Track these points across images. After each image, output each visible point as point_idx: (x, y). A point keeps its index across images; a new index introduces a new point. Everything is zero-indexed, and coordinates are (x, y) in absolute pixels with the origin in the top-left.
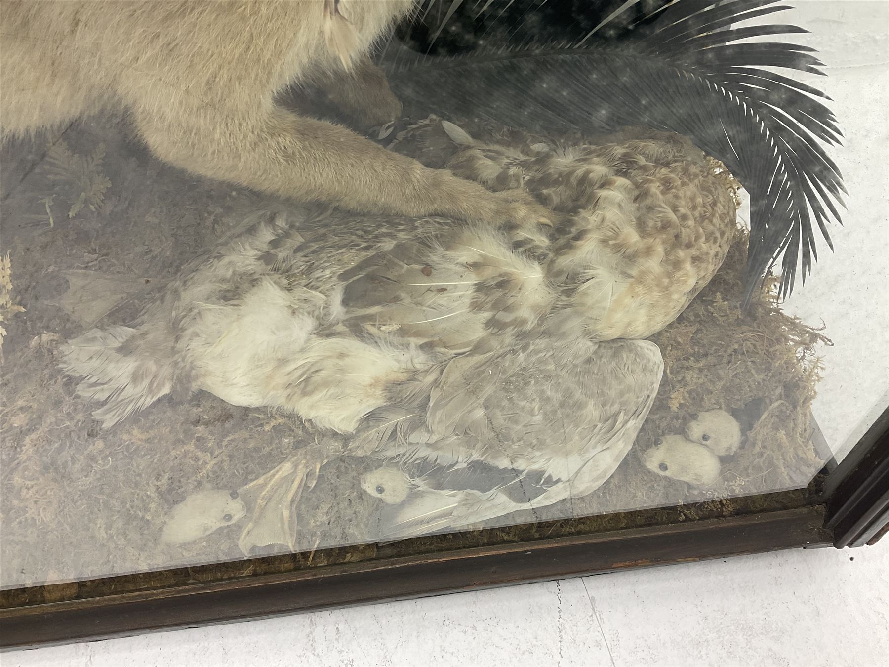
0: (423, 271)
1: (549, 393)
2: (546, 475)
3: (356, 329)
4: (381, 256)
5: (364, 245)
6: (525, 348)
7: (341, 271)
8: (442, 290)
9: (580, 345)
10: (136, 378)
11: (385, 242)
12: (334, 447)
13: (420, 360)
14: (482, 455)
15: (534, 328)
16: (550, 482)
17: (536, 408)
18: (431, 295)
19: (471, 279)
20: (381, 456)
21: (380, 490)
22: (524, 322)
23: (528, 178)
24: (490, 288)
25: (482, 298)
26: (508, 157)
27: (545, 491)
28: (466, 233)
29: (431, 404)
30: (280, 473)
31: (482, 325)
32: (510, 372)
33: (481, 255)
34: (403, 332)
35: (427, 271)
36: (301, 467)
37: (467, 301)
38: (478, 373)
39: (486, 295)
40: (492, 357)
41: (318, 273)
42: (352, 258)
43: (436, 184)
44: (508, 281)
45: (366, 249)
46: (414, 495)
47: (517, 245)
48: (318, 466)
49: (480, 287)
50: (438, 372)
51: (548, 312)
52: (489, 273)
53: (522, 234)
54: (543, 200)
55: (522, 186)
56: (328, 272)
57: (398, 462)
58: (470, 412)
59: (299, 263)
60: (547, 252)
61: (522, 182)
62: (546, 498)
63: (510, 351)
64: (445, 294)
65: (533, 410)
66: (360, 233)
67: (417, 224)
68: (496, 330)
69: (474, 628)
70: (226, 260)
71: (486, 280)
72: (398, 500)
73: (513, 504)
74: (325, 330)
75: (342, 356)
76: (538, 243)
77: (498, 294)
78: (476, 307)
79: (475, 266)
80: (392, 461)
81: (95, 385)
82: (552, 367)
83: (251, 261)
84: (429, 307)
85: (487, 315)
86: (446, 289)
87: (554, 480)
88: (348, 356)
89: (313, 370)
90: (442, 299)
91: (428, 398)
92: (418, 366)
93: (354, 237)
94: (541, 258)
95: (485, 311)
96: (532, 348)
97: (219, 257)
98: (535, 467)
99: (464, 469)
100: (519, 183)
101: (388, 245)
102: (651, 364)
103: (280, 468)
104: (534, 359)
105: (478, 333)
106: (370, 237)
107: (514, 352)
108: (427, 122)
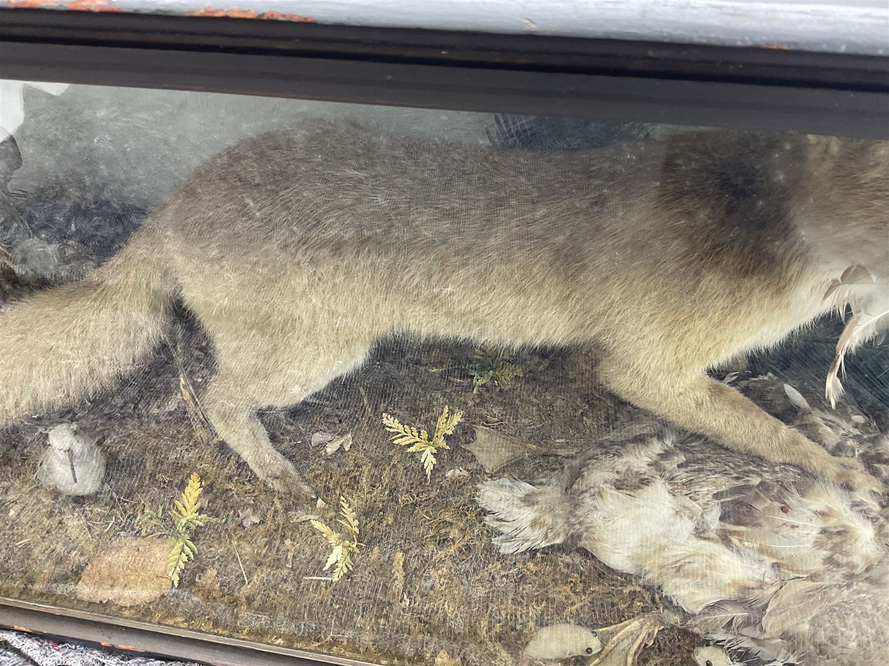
0: (782, 509)
3: (725, 538)
4: (749, 488)
5: (735, 475)
6: (849, 586)
7: (715, 492)
8: (795, 526)
10: (534, 524)
11: (752, 477)
12: (675, 619)
13: (769, 575)
14: (798, 661)
15: (861, 573)
18: (785, 528)
20: (709, 637)
21: (708, 664)
22: (854, 566)
23: (861, 451)
24: (832, 533)
25: (824, 538)
26: (844, 429)
28: (818, 486)
29: (768, 610)
30: (629, 627)
31: (821, 561)
32: (836, 602)
33: (829, 508)
34: (761, 550)
35: (785, 509)
36: (646, 627)
38: (808, 595)
39: (828, 538)
40: (821, 587)
41: (697, 488)
42: (725, 483)
43: (795, 442)
44: (845, 532)
45: (737, 478)
47: (855, 505)
48: (656, 631)
50: (778, 587)
51: (876, 563)
52: (832, 522)
53: (859, 496)
54: (875, 473)
55: (857, 456)
56: (706, 490)
57: (723, 646)
59: (682, 475)
60: (879, 516)
61: (857, 453)
63: (836, 585)
64: (797, 530)
66: (732, 465)
67: (777, 469)
68: (831, 567)
70: (625, 459)
71: (829, 527)
74: (700, 533)
76: (871, 506)
77: (837, 539)
78: (818, 544)
79: (823, 514)
80: (717, 644)
81: (501, 520)
82: (869, 607)
83: (644, 465)
84: (783, 536)
85: (825, 553)
86: (798, 527)
88: (716, 557)
89: (687, 560)
90: (794, 533)
91: (767, 606)
92: (767, 580)
93: (727, 467)
94: (874, 520)
95: (826, 550)
96: (855, 587)
97: (620, 456)
100: (854, 454)
101: (755, 481)
103: (630, 624)
104: (855, 597)
105: (816, 564)
106: (740, 470)
107: (840, 587)
108: (766, 378)
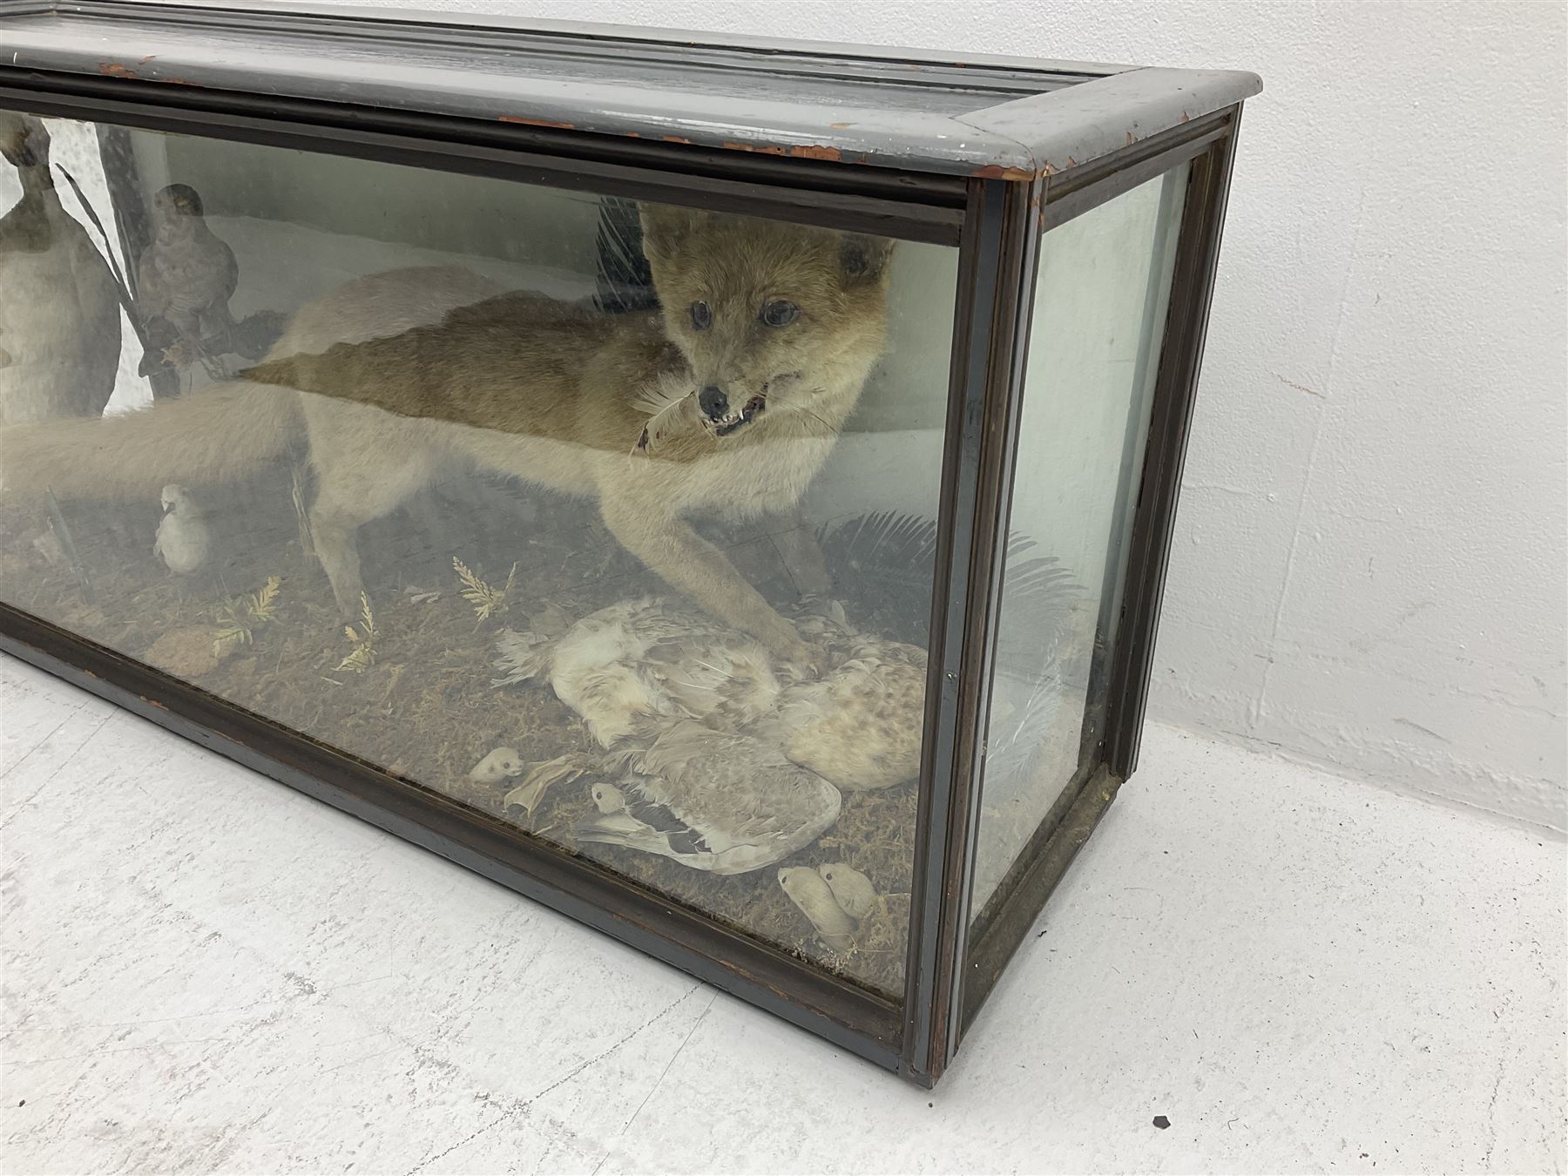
1: (730, 773)
2: (701, 839)
3: (642, 669)
6: (739, 738)
8: (705, 669)
9: (774, 755)
11: (699, 630)
12: (596, 759)
13: (664, 707)
15: (748, 724)
16: (703, 847)
17: (715, 778)
18: (697, 669)
19: (729, 672)
21: (599, 796)
22: (744, 715)
24: (737, 683)
25: (728, 687)
27: (696, 853)
29: (656, 744)
30: (556, 761)
32: (720, 749)
33: (746, 662)
34: (665, 683)
35: (706, 655)
36: (570, 763)
37: (717, 684)
38: (699, 738)
39: (732, 686)
42: (675, 632)
43: (758, 611)
44: (750, 684)
46: (619, 813)
47: (776, 670)
48: (580, 772)
49: (731, 681)
50: (672, 724)
51: (763, 716)
52: (743, 674)
53: (787, 666)
58: (676, 761)
60: (793, 682)
62: (695, 859)
63: (729, 736)
64: (706, 673)
65: (713, 777)
66: (692, 621)
68: (723, 712)
69: (611, 974)
71: (738, 677)
72: (605, 812)
73: (669, 848)
74: (625, 661)
75: (621, 678)
77: (739, 689)
84: (691, 675)
85: (723, 699)
86: (707, 670)
87: (706, 847)
88: (624, 680)
89: (602, 682)
90: (702, 675)
91: (656, 738)
92: (662, 711)
94: (784, 683)
95: (724, 696)
98: (698, 828)
99: (656, 808)
102: (820, 798)
103: (558, 759)
104: (739, 749)
107: (731, 738)
